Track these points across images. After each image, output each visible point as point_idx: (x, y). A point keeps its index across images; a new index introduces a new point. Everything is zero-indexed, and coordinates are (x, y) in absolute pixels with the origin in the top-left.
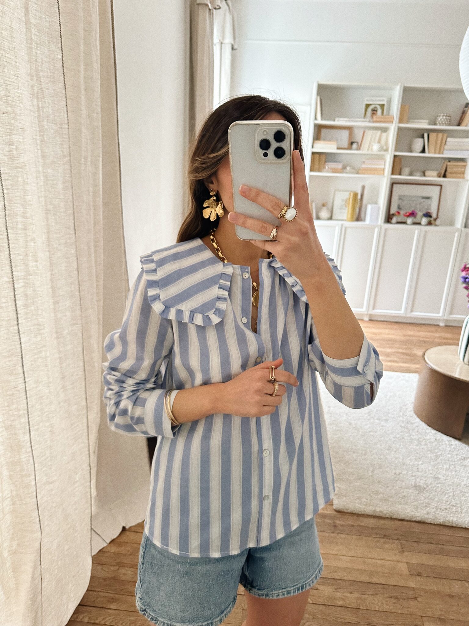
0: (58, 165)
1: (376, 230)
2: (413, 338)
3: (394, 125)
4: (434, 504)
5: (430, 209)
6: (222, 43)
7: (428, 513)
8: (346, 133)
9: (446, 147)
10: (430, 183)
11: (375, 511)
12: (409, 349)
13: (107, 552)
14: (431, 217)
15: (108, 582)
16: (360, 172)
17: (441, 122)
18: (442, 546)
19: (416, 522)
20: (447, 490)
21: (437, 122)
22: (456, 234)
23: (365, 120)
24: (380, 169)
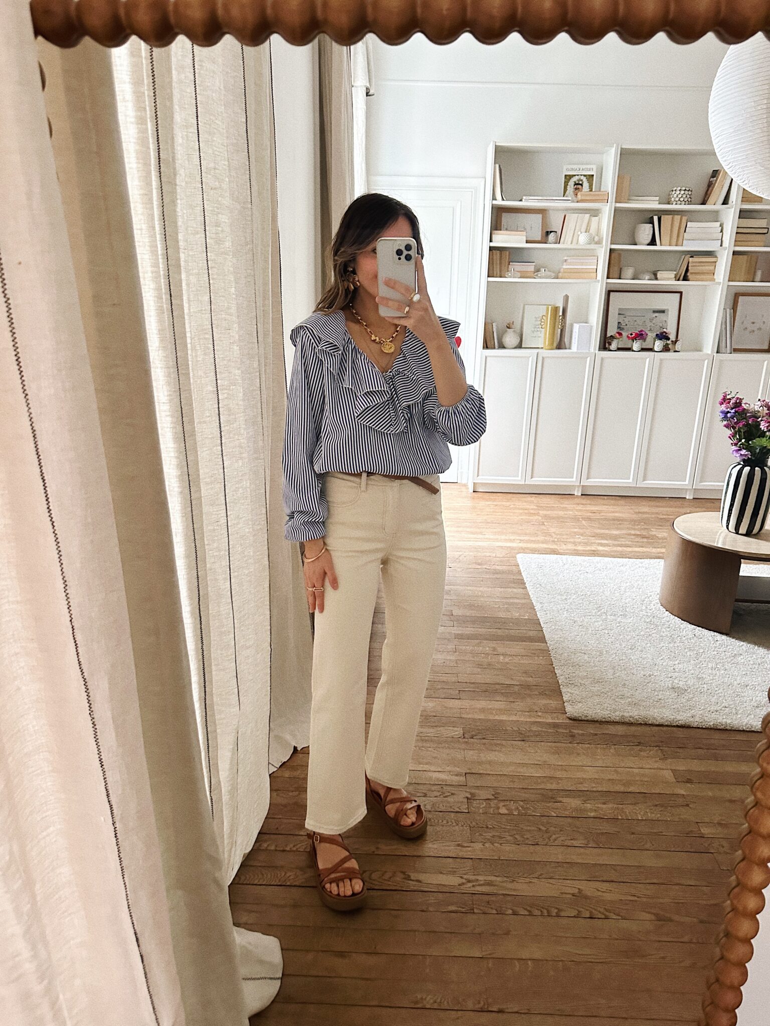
1: (589, 361)
3: (609, 203)
4: (700, 706)
5: (666, 328)
7: (693, 716)
8: (537, 219)
9: (686, 236)
10: (664, 289)
11: (623, 716)
12: (645, 529)
14: (668, 339)
16: (561, 275)
17: (677, 199)
22: (706, 362)
24: (591, 271)
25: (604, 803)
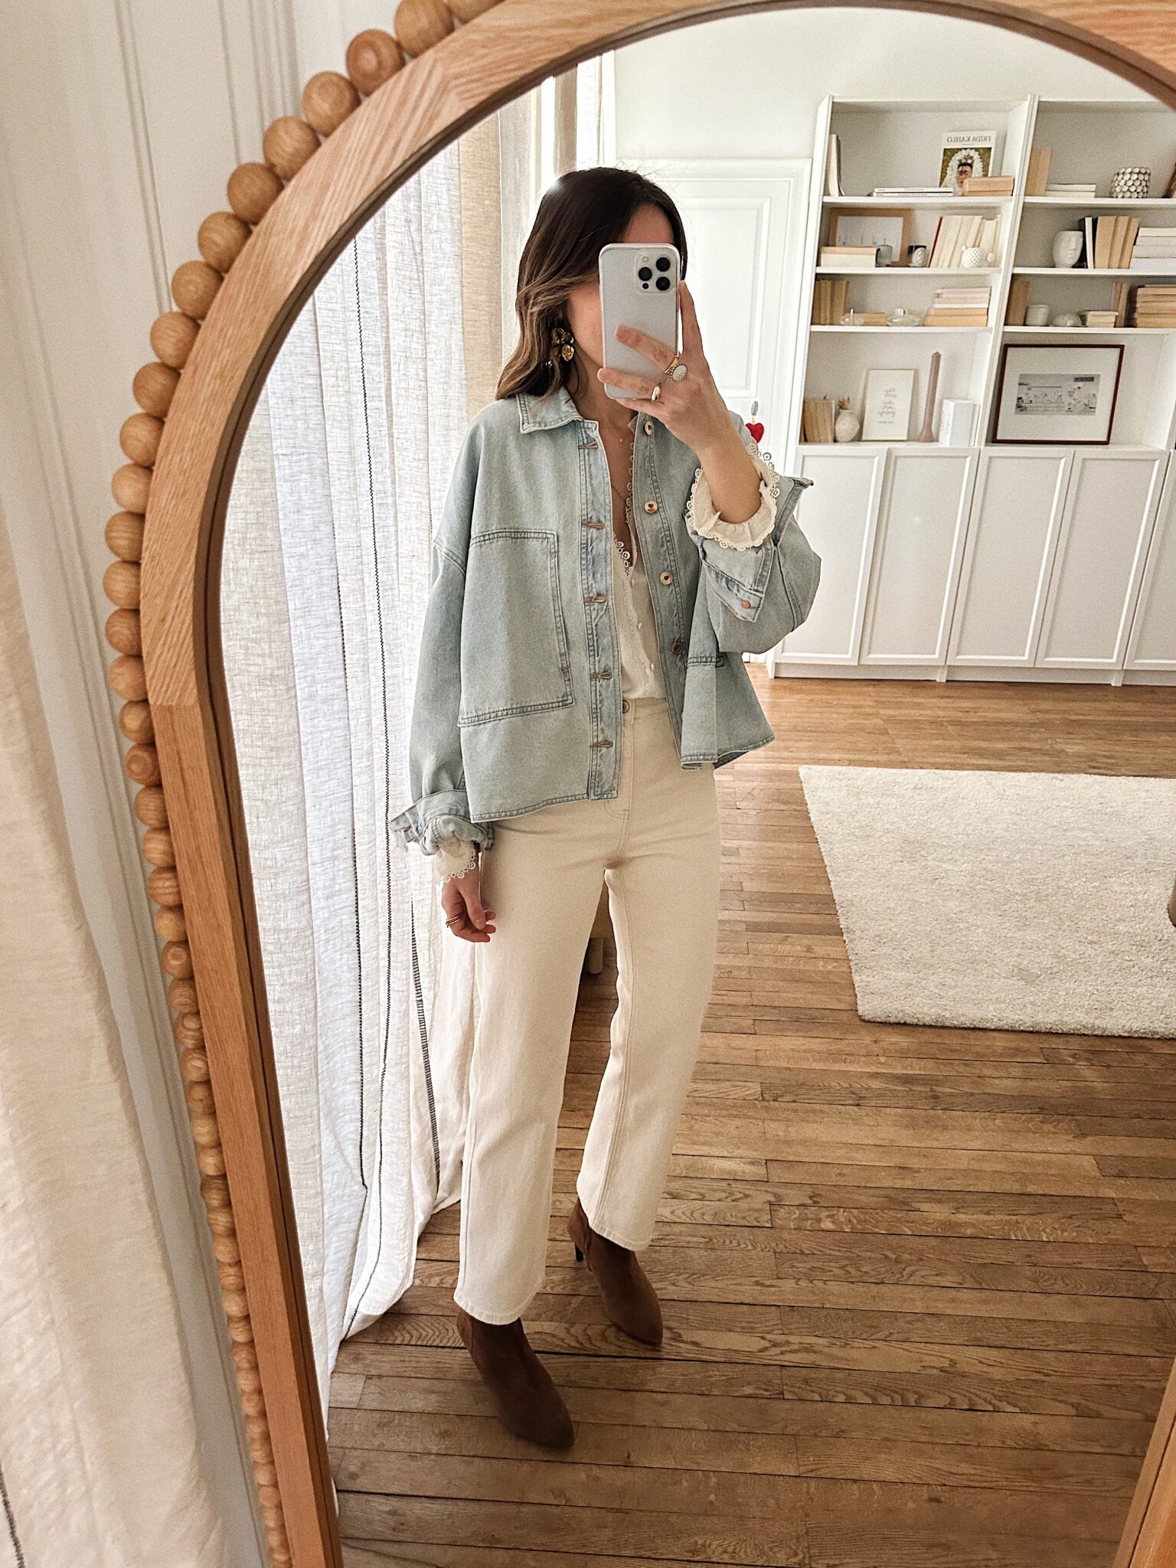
1: (969, 456)
2: (1054, 716)
3: (1014, 199)
9: (1137, 251)
10: (1096, 341)
12: (1047, 739)
16: (929, 320)
17: (1125, 189)
18: (1165, 1122)
22: (1157, 464)
24: (978, 312)
25: (988, 1213)
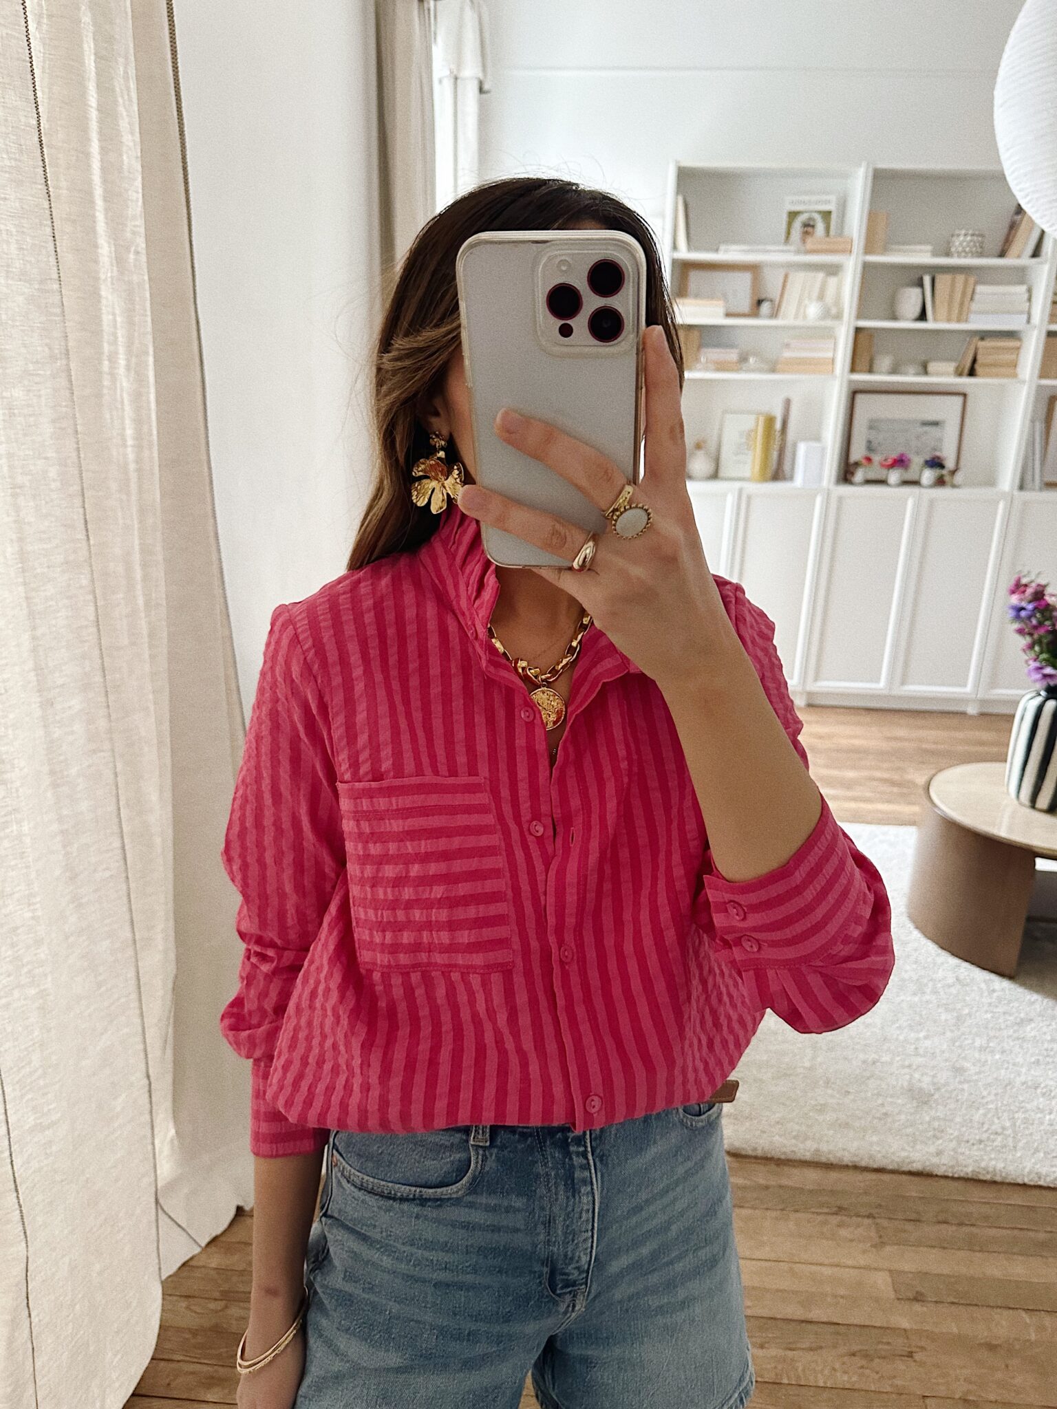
0: (37, 379)
1: (819, 500)
2: (906, 744)
3: (853, 257)
4: (951, 1131)
5: (941, 450)
6: (456, 78)
7: (939, 1153)
8: (745, 279)
9: (974, 306)
10: (941, 389)
11: (817, 1150)
12: (898, 769)
13: (198, 1267)
14: (942, 466)
15: (200, 1339)
16: (779, 367)
17: (960, 249)
18: (973, 1229)
19: (910, 1173)
20: (983, 1098)
21: (953, 249)
22: (1001, 506)
23: (788, 248)
24: (825, 361)
